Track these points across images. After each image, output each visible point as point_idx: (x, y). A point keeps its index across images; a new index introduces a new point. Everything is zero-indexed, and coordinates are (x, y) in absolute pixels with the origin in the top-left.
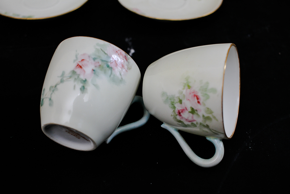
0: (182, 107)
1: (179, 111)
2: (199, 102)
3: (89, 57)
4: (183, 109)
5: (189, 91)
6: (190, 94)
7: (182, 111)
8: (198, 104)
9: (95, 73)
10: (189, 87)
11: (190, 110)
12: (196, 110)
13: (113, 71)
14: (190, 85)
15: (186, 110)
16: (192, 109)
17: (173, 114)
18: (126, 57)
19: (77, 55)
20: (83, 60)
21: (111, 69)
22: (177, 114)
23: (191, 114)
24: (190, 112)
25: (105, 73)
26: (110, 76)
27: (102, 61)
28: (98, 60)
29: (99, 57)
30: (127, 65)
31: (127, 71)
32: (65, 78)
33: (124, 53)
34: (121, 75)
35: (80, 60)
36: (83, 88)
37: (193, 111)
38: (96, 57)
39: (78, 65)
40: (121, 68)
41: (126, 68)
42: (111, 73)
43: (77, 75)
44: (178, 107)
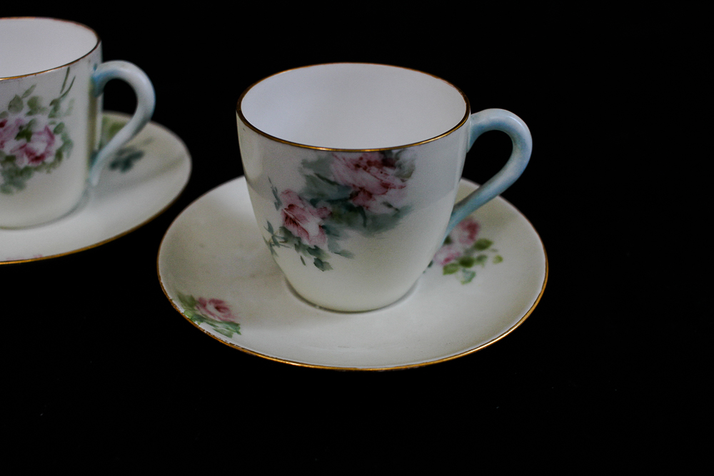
0: (22, 156)
1: (32, 160)
3: (300, 199)
7: (32, 154)
8: (7, 125)
9: (328, 233)
11: (22, 141)
12: (21, 128)
13: (366, 212)
15: (27, 147)
16: (19, 136)
17: (45, 172)
18: (387, 158)
19: (275, 192)
20: (291, 207)
21: (360, 210)
22: (40, 163)
23: (33, 137)
24: (29, 139)
25: (350, 224)
26: (365, 225)
27: (332, 202)
28: (321, 204)
29: (322, 195)
30: (398, 176)
31: (402, 187)
32: (278, 240)
33: (377, 157)
34: (390, 206)
35: (285, 206)
36: (320, 264)
37: (24, 133)
38: (315, 197)
39: (287, 217)
40: (384, 194)
41: (398, 182)
42: (365, 218)
43: (294, 237)
44: (24, 162)
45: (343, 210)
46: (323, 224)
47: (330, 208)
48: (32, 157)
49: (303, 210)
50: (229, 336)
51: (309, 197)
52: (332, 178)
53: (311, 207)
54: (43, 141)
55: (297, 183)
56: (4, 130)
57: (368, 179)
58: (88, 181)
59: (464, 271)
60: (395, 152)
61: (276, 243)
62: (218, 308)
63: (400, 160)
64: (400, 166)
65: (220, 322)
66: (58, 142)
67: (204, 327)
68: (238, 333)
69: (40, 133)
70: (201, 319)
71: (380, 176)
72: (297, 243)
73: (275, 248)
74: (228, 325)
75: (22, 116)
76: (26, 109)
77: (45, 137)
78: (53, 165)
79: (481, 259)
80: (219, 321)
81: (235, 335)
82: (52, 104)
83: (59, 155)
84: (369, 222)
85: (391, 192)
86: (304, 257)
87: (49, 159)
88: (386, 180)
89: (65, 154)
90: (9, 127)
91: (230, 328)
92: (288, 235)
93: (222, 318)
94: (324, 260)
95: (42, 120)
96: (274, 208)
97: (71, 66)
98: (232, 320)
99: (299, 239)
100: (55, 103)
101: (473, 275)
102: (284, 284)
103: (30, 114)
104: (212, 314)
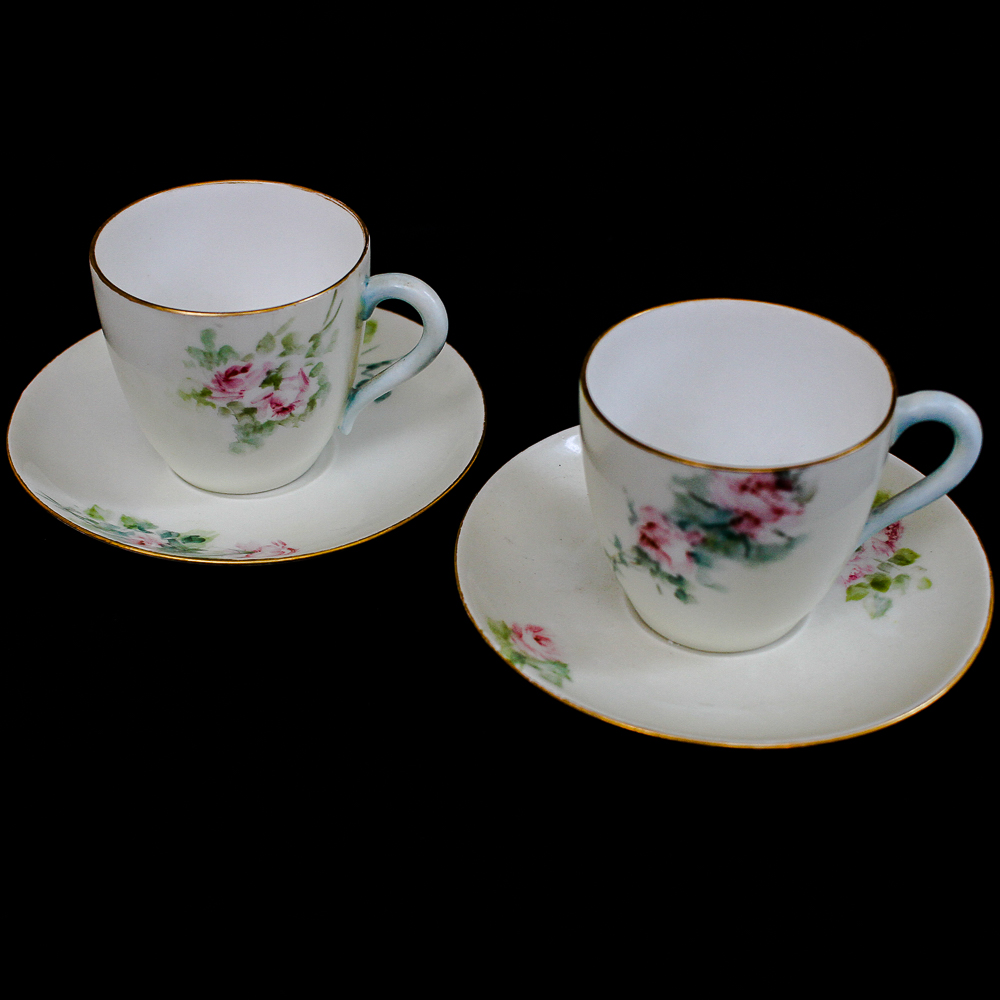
0: (266, 407)
1: (278, 412)
2: (245, 370)
3: (665, 518)
4: (272, 403)
5: (215, 394)
6: (224, 391)
7: (278, 405)
8: (251, 370)
9: (698, 562)
10: (206, 393)
11: (269, 389)
12: (268, 373)
13: (751, 541)
14: (199, 389)
15: (273, 396)
16: (265, 383)
17: (292, 425)
18: (783, 480)
19: (631, 506)
20: (651, 526)
21: (743, 538)
22: (287, 415)
23: (282, 383)
24: (277, 387)
25: (728, 553)
26: (747, 555)
27: (707, 527)
28: (693, 528)
29: (693, 518)
30: (794, 500)
31: (799, 513)
32: (627, 560)
33: (770, 478)
34: (781, 534)
35: (642, 523)
36: (681, 594)
37: (272, 379)
38: (684, 519)
39: (644, 537)
40: (775, 520)
41: (794, 507)
42: (748, 548)
43: (650, 560)
44: (266, 414)
45: (720, 538)
46: (692, 550)
47: (703, 533)
48: (279, 408)
49: (667, 532)
50: (559, 684)
51: (676, 518)
52: (709, 500)
53: (679, 531)
54: (295, 388)
55: (664, 501)
56: (247, 377)
57: (754, 503)
58: (338, 429)
59: (876, 597)
60: (793, 472)
61: (623, 561)
62: (538, 639)
63: (799, 483)
64: (799, 489)
65: (544, 662)
66: (313, 386)
67: (527, 672)
68: (569, 678)
69: (291, 379)
70: (521, 658)
71: (773, 501)
72: (654, 568)
73: (621, 567)
74: (553, 667)
75: (273, 360)
76: (280, 348)
77: (299, 382)
78: (303, 416)
79: (900, 579)
80: (543, 660)
81: (565, 682)
82: (311, 340)
83: (312, 403)
84: (753, 552)
85: (785, 519)
86: (662, 587)
87: (298, 410)
88: (780, 504)
89: (318, 401)
90: (254, 372)
91: (557, 670)
92: (642, 557)
93: (544, 654)
94: (688, 592)
95: (297, 362)
96: (627, 522)
97: (338, 287)
98: (558, 658)
99: (657, 565)
100: (315, 338)
101: (889, 604)
102: (623, 602)
103: (283, 354)
104: (532, 650)
